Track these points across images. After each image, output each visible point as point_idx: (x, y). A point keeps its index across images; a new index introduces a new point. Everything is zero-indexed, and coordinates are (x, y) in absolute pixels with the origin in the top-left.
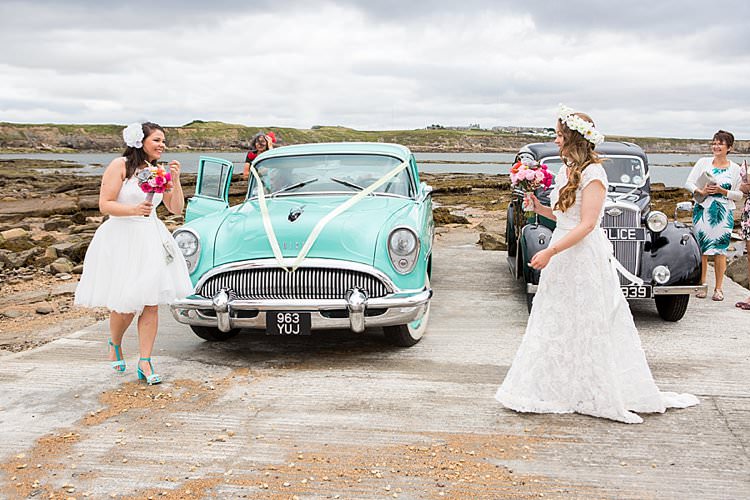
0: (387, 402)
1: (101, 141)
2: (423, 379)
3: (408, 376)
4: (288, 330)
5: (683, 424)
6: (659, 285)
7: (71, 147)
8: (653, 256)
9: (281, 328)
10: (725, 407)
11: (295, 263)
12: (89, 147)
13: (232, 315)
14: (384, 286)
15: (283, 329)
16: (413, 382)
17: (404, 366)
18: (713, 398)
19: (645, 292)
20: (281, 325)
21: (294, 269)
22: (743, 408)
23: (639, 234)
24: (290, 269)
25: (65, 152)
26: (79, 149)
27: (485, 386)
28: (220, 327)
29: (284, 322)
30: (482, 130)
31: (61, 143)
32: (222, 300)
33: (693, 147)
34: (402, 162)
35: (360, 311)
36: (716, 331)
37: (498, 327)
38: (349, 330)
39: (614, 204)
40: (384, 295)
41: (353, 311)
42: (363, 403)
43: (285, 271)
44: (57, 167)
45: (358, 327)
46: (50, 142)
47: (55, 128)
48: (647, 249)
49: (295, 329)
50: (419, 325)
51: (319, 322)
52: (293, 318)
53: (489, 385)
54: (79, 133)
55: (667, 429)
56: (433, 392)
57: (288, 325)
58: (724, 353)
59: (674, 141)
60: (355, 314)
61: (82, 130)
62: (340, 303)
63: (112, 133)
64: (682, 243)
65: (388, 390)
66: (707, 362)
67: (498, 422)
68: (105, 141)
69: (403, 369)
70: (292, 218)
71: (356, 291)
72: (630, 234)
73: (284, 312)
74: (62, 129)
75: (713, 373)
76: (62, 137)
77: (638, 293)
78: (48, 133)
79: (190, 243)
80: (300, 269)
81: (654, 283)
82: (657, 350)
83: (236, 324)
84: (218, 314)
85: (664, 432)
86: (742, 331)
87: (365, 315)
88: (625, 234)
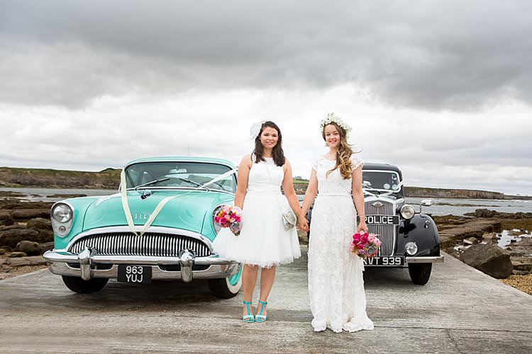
0: (202, 332)
1: (41, 179)
2: (234, 318)
3: (223, 316)
4: (134, 279)
5: (424, 347)
6: (410, 256)
7: (19, 183)
8: (405, 237)
9: (128, 278)
10: (456, 336)
11: (143, 229)
12: (32, 184)
13: (92, 267)
14: (208, 250)
15: (131, 278)
16: (226, 320)
17: (221, 310)
18: (447, 330)
19: (400, 261)
20: (129, 275)
21: (142, 234)
22: (469, 336)
23: (395, 220)
24: (139, 233)
25: (15, 187)
26: (24, 185)
27: (279, 322)
28: (83, 277)
29: (131, 273)
30: (303, 180)
31: (13, 180)
32: (85, 255)
33: (441, 194)
34: (231, 169)
35: (189, 266)
36: (451, 291)
37: (296, 287)
38: (180, 281)
39: (377, 199)
40: (208, 255)
41: (183, 266)
42: (184, 332)
43: (135, 235)
44: (6, 196)
45: (186, 279)
46: (5, 180)
47: (9, 170)
48: (401, 232)
49: (139, 278)
50: (236, 283)
51: (158, 274)
52: (138, 270)
53: (283, 322)
54: (26, 174)
55: (412, 350)
56: (240, 326)
57: (134, 275)
58: (457, 303)
59: (428, 190)
60: (184, 268)
61: (29, 172)
62: (175, 259)
63: (49, 174)
64: (425, 227)
65: (205, 325)
66: (444, 308)
67: (284, 345)
68: (44, 180)
69: (219, 312)
70: (143, 197)
71: (186, 250)
72: (389, 220)
73: (132, 265)
74: (14, 171)
75: (448, 315)
76: (13, 177)
77: (395, 262)
78: (3, 173)
79: (66, 214)
80: (146, 234)
81: (406, 255)
82: (408, 302)
83: (96, 275)
84: (82, 266)
85: (410, 351)
86: (469, 291)
87: (193, 270)
88: (385, 220)
